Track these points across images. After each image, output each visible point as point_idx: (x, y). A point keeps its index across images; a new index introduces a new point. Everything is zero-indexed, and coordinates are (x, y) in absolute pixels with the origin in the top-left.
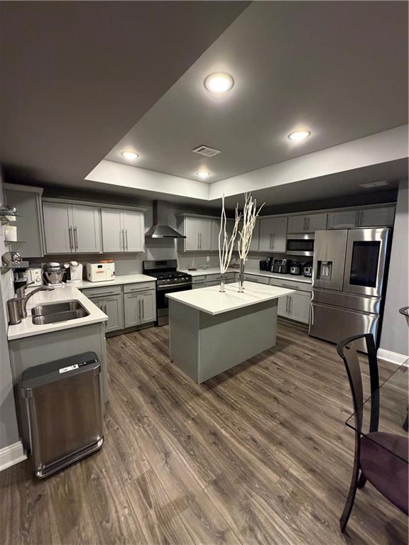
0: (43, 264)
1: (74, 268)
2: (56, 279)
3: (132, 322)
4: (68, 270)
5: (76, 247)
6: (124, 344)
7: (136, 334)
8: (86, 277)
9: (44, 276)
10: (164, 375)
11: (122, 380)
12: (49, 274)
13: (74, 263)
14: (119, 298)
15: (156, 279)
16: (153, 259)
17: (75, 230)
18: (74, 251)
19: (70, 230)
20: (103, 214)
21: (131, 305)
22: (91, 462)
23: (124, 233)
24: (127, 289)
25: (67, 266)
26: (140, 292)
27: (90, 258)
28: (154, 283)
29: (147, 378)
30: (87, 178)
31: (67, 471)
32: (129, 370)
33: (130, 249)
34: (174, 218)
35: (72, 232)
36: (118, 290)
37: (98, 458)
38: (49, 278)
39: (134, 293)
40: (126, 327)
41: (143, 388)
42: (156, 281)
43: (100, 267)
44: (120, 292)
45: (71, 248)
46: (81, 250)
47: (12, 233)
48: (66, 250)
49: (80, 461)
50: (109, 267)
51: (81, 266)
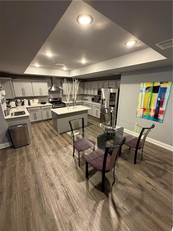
0: (15, 100)
1: (25, 101)
2: (19, 105)
3: (45, 118)
4: (23, 102)
5: (25, 95)
6: (42, 124)
7: (47, 122)
8: (29, 104)
9: (16, 104)
10: (50, 132)
11: (39, 133)
12: (17, 103)
13: (25, 100)
14: (40, 110)
15: (52, 104)
16: (53, 98)
17: (24, 89)
18: (24, 96)
19: (22, 89)
20: (33, 83)
21: (44, 112)
22: (27, 146)
23: (41, 89)
24: (42, 108)
25: (23, 101)
26: (47, 109)
27: (30, 98)
28: (52, 106)
29: (45, 132)
30: (24, 73)
31: (21, 147)
32: (41, 130)
33: (43, 95)
34: (60, 83)
35: (23, 90)
36: (39, 108)
37: (29, 145)
38: (17, 104)
39: (45, 109)
40: (43, 119)
41: (43, 134)
42: (52, 105)
43: (33, 101)
44: (40, 109)
45: (23, 95)
46: (26, 95)
47: (4, 92)
48: (21, 95)
49: (24, 146)
50: (36, 101)
51: (27, 100)
